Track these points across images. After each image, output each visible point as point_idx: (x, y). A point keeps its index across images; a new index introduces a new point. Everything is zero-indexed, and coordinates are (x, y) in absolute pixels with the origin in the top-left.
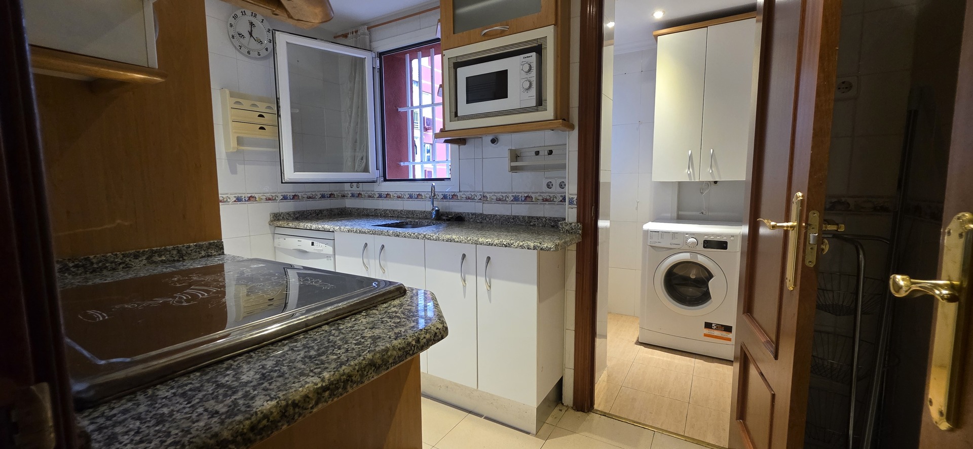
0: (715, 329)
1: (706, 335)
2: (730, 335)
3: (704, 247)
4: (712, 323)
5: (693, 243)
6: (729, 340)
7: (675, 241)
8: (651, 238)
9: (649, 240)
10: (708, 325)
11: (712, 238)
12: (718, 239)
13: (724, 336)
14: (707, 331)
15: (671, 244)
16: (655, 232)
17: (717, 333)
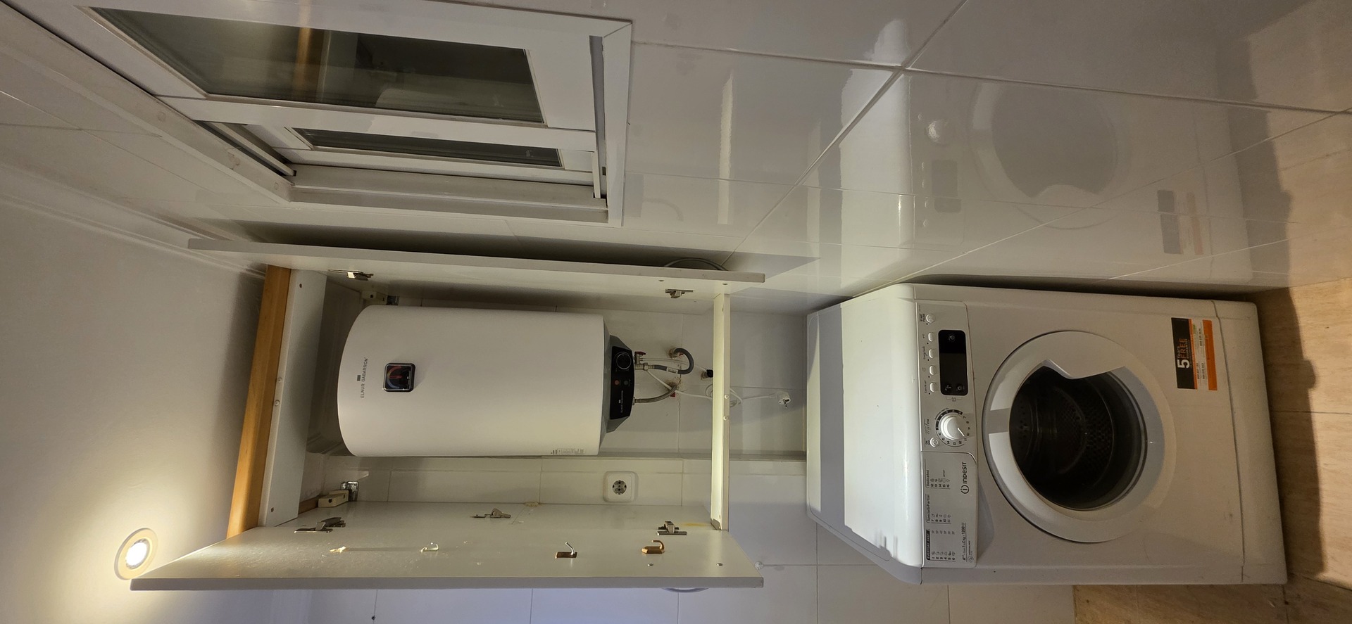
0: (1190, 360)
1: (1213, 386)
2: (1197, 325)
3: (964, 392)
4: (1178, 370)
5: (958, 424)
6: (1208, 325)
7: (955, 477)
8: (950, 556)
9: (959, 564)
10: (1186, 379)
11: (933, 371)
12: (933, 354)
13: (1203, 337)
14: (1202, 383)
15: (965, 490)
16: (928, 542)
17: (1200, 356)
